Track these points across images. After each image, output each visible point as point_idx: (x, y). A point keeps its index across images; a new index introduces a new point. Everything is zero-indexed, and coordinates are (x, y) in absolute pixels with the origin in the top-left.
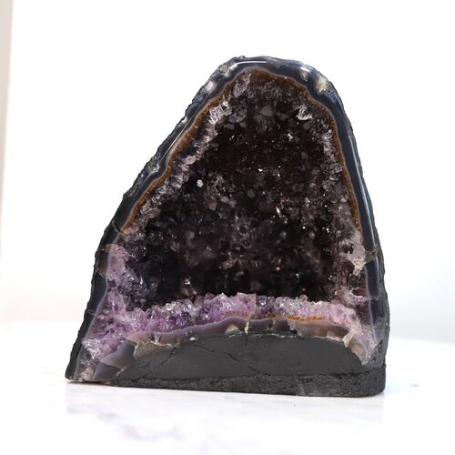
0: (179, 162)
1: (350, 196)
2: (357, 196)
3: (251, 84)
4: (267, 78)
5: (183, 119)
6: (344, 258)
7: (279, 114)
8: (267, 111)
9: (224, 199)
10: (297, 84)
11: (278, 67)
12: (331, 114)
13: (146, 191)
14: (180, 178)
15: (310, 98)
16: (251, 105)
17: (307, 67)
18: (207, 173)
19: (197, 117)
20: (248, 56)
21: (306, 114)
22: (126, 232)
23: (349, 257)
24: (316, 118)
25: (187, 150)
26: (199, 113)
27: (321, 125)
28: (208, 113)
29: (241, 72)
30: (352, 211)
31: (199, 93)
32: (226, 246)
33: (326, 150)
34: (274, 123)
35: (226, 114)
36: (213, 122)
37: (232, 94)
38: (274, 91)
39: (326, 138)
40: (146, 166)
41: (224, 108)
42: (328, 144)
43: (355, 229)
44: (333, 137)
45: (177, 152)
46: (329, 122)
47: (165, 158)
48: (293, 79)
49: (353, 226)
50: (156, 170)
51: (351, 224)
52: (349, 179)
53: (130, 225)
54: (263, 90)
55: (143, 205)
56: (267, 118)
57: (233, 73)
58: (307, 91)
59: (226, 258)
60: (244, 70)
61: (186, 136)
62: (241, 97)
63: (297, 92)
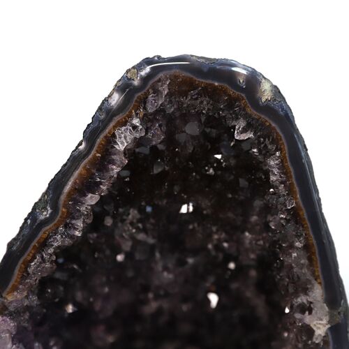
0: (77, 202)
1: (306, 239)
2: (316, 238)
3: (170, 95)
4: (191, 85)
5: (80, 144)
6: (301, 320)
7: (208, 130)
8: (192, 129)
9: (141, 236)
10: (231, 91)
11: (205, 70)
12: (278, 130)
13: (35, 243)
14: (80, 224)
15: (250, 110)
16: (170, 120)
17: (245, 67)
18: (116, 208)
19: (98, 141)
20: (164, 55)
21: (244, 131)
22: (10, 298)
23: (308, 319)
24: (259, 137)
25: (87, 185)
26: (102, 136)
27: (266, 146)
28: (114, 136)
29: (156, 79)
30: (310, 259)
31: (100, 109)
32: (146, 289)
33: (273, 178)
34: (202, 141)
35: (138, 135)
36: (121, 147)
37: (145, 108)
38: (202, 102)
39: (272, 163)
40: (34, 208)
41: (135, 127)
42: (276, 171)
43: (314, 282)
44: (282, 161)
45: (74, 189)
46: (275, 141)
47: (58, 198)
48: (226, 85)
49: (311, 278)
50: (46, 214)
51: (309, 276)
52: (305, 216)
53: (15, 288)
54: (187, 101)
55: (32, 261)
56: (193, 137)
57: (145, 80)
58: (245, 101)
59: (145, 302)
60: (161, 75)
61: (84, 167)
62: (158, 112)
63: (232, 102)
